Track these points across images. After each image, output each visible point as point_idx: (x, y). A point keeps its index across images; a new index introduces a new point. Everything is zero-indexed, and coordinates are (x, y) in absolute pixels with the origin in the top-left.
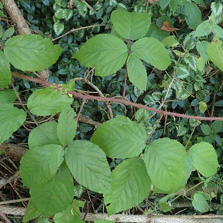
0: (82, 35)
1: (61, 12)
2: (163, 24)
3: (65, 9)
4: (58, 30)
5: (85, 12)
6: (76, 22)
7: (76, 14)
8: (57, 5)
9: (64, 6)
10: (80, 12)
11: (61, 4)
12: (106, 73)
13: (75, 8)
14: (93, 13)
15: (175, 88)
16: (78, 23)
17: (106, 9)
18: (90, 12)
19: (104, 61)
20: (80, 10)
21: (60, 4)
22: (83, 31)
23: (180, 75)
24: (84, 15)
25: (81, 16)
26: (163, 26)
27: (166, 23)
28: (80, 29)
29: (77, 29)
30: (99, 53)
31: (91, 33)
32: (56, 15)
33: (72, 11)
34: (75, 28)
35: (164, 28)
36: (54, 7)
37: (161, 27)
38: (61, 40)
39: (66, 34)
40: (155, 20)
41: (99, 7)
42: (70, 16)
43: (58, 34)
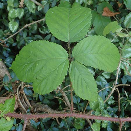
0: (36, 28)
1: (14, 11)
2: (103, 10)
3: (17, 9)
4: (13, 28)
5: (34, 9)
6: (29, 18)
7: (27, 11)
8: (10, 7)
9: (17, 6)
10: (30, 10)
11: (14, 5)
12: (45, 91)
13: (26, 6)
14: (41, 9)
15: (123, 68)
16: (31, 19)
17: (51, 4)
18: (39, 8)
19: (41, 75)
20: (29, 8)
21: (12, 5)
22: (36, 24)
23: (126, 55)
24: (34, 12)
25: (31, 13)
26: (104, 13)
27: (106, 9)
28: (32, 23)
29: (30, 24)
30: (35, 65)
31: (43, 25)
32: (10, 15)
33: (23, 10)
34: (28, 24)
35: (104, 14)
36: (8, 8)
37: (102, 13)
38: (18, 35)
39: (21, 30)
40: (96, 6)
41: (45, 3)
42: (22, 14)
43: (13, 31)
